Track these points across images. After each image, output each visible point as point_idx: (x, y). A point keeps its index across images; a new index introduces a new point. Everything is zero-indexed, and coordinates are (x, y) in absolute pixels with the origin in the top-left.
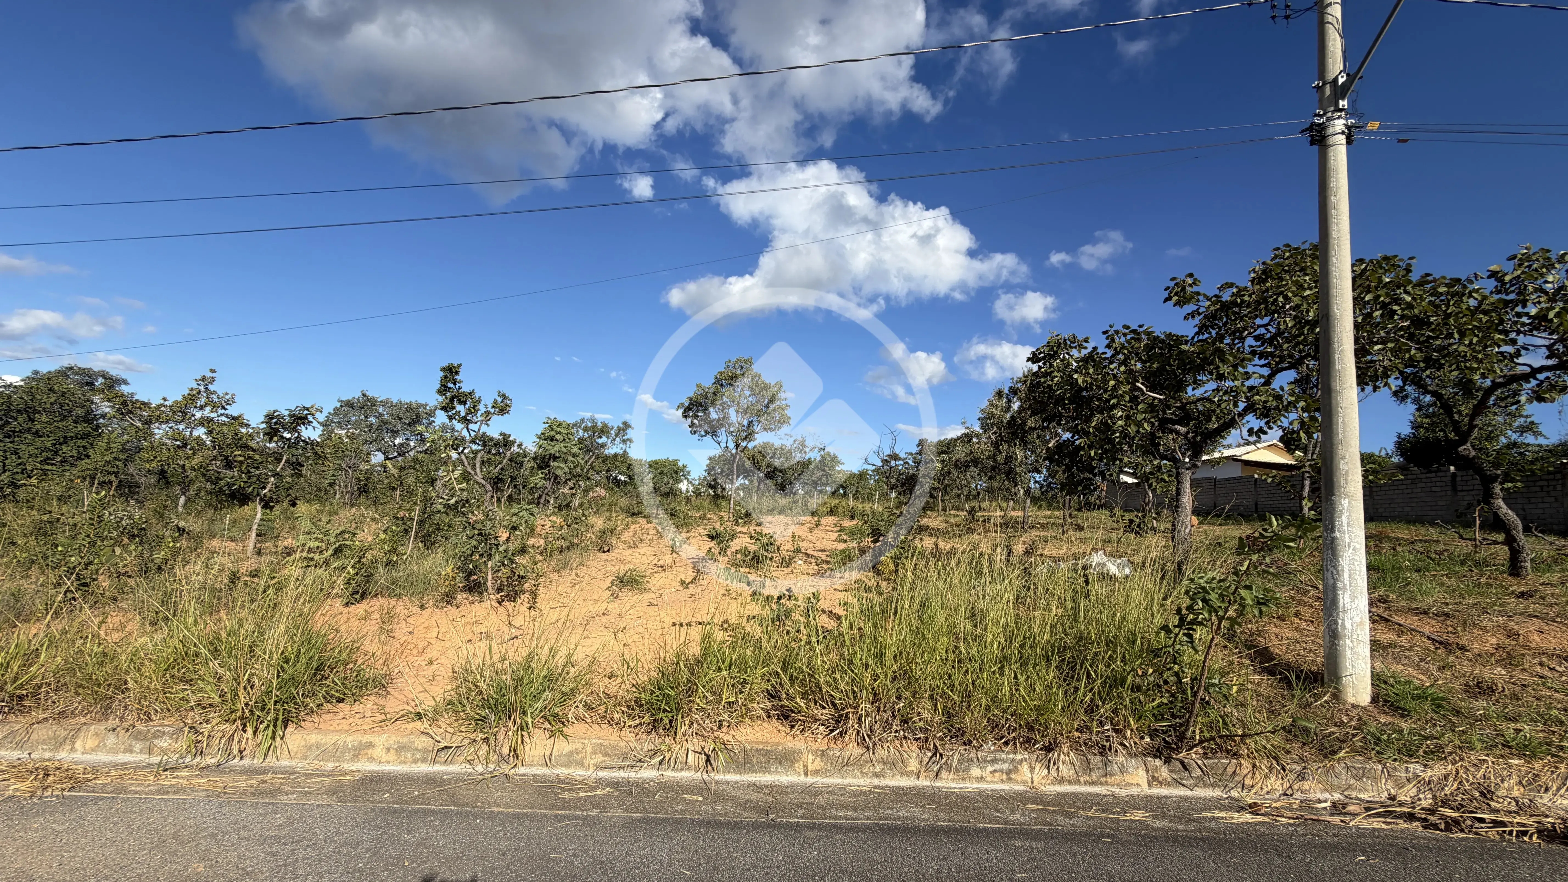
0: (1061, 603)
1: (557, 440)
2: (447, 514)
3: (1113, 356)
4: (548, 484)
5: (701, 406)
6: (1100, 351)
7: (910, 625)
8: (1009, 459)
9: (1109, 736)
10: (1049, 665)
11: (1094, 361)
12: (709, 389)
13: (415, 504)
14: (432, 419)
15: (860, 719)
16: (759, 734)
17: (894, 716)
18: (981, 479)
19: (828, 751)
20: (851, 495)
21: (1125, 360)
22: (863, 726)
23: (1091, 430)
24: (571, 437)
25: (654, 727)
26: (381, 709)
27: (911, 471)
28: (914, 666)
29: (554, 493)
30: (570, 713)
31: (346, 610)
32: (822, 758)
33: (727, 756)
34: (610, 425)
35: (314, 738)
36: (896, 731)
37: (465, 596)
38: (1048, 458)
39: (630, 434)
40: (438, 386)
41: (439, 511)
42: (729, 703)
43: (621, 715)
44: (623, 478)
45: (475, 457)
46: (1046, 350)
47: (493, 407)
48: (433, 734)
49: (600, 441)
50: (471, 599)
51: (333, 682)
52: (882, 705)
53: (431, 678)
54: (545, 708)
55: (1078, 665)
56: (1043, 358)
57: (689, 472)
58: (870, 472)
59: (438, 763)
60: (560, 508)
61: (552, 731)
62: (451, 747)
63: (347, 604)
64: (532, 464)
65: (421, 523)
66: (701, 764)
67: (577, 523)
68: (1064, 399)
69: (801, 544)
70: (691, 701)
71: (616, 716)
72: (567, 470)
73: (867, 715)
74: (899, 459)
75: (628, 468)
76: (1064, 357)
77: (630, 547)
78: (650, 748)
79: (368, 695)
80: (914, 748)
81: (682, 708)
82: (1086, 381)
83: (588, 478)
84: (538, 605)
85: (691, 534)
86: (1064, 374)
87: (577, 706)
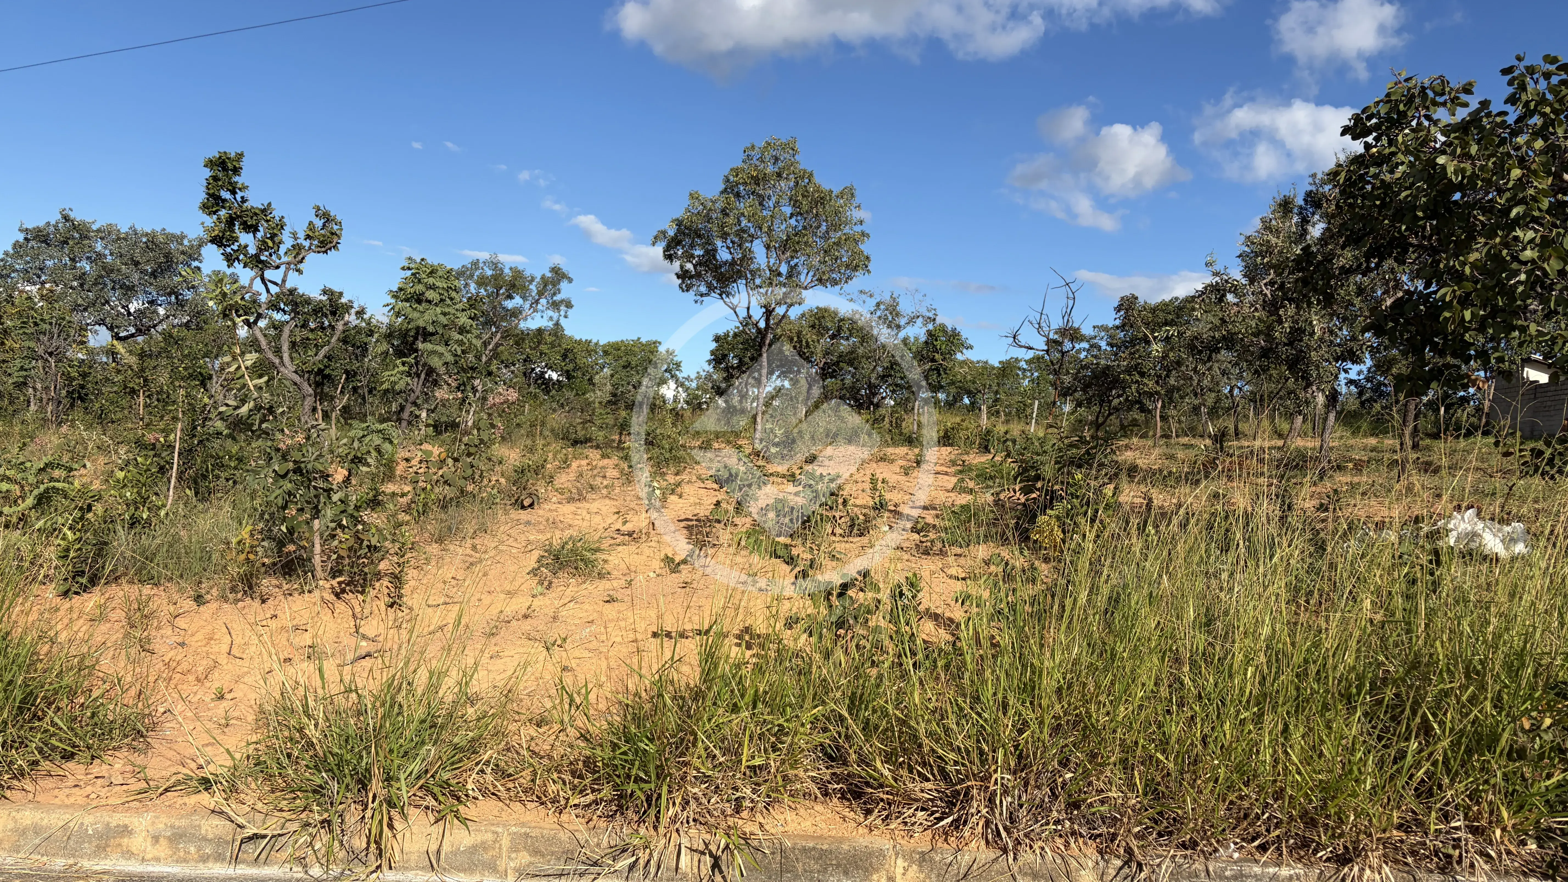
0: (1383, 600)
1: (430, 302)
2: (234, 439)
3: (1519, 120)
4: (416, 385)
5: (699, 236)
6: (1494, 109)
7: (1088, 636)
8: (1297, 334)
9: (1459, 839)
10: (1351, 710)
11: (1482, 129)
12: (714, 202)
13: (175, 419)
14: (195, 264)
15: (991, 800)
16: (808, 823)
17: (1054, 796)
18: (1241, 378)
19: (933, 854)
20: (984, 408)
21: (1545, 126)
22: (997, 812)
23: (1467, 270)
24: (454, 294)
25: (620, 807)
26: (138, 772)
27: (1103, 362)
28: (1093, 707)
29: (426, 401)
30: (470, 781)
31: (67, 604)
32: (920, 866)
33: (750, 859)
34: (527, 273)
35: (28, 817)
36: (1057, 822)
37: (275, 582)
38: (1378, 329)
39: (566, 290)
40: (202, 196)
41: (219, 433)
42: (753, 768)
43: (559, 786)
44: (555, 376)
45: (279, 336)
46: (1383, 109)
47: (308, 237)
48: (231, 813)
49: (509, 304)
50: (285, 587)
51: (54, 724)
52: (1032, 776)
53: (223, 721)
54: (426, 772)
55: (1408, 711)
56: (1377, 127)
57: (678, 365)
58: (1023, 364)
59: (243, 862)
60: (438, 428)
61: (439, 812)
62: (264, 837)
63: (65, 594)
64: (384, 347)
65: (187, 453)
66: (704, 872)
67: (469, 455)
68: (1415, 208)
69: (888, 496)
70: (686, 764)
71: (552, 788)
72: (449, 358)
73: (1006, 792)
74: (1081, 338)
75: (564, 357)
76: (1419, 124)
77: (570, 500)
78: (613, 843)
79: (114, 749)
80: (1091, 851)
81: (670, 774)
82: (1463, 171)
83: (490, 374)
84: (405, 599)
85: (685, 477)
86: (1417, 158)
87: (482, 771)
